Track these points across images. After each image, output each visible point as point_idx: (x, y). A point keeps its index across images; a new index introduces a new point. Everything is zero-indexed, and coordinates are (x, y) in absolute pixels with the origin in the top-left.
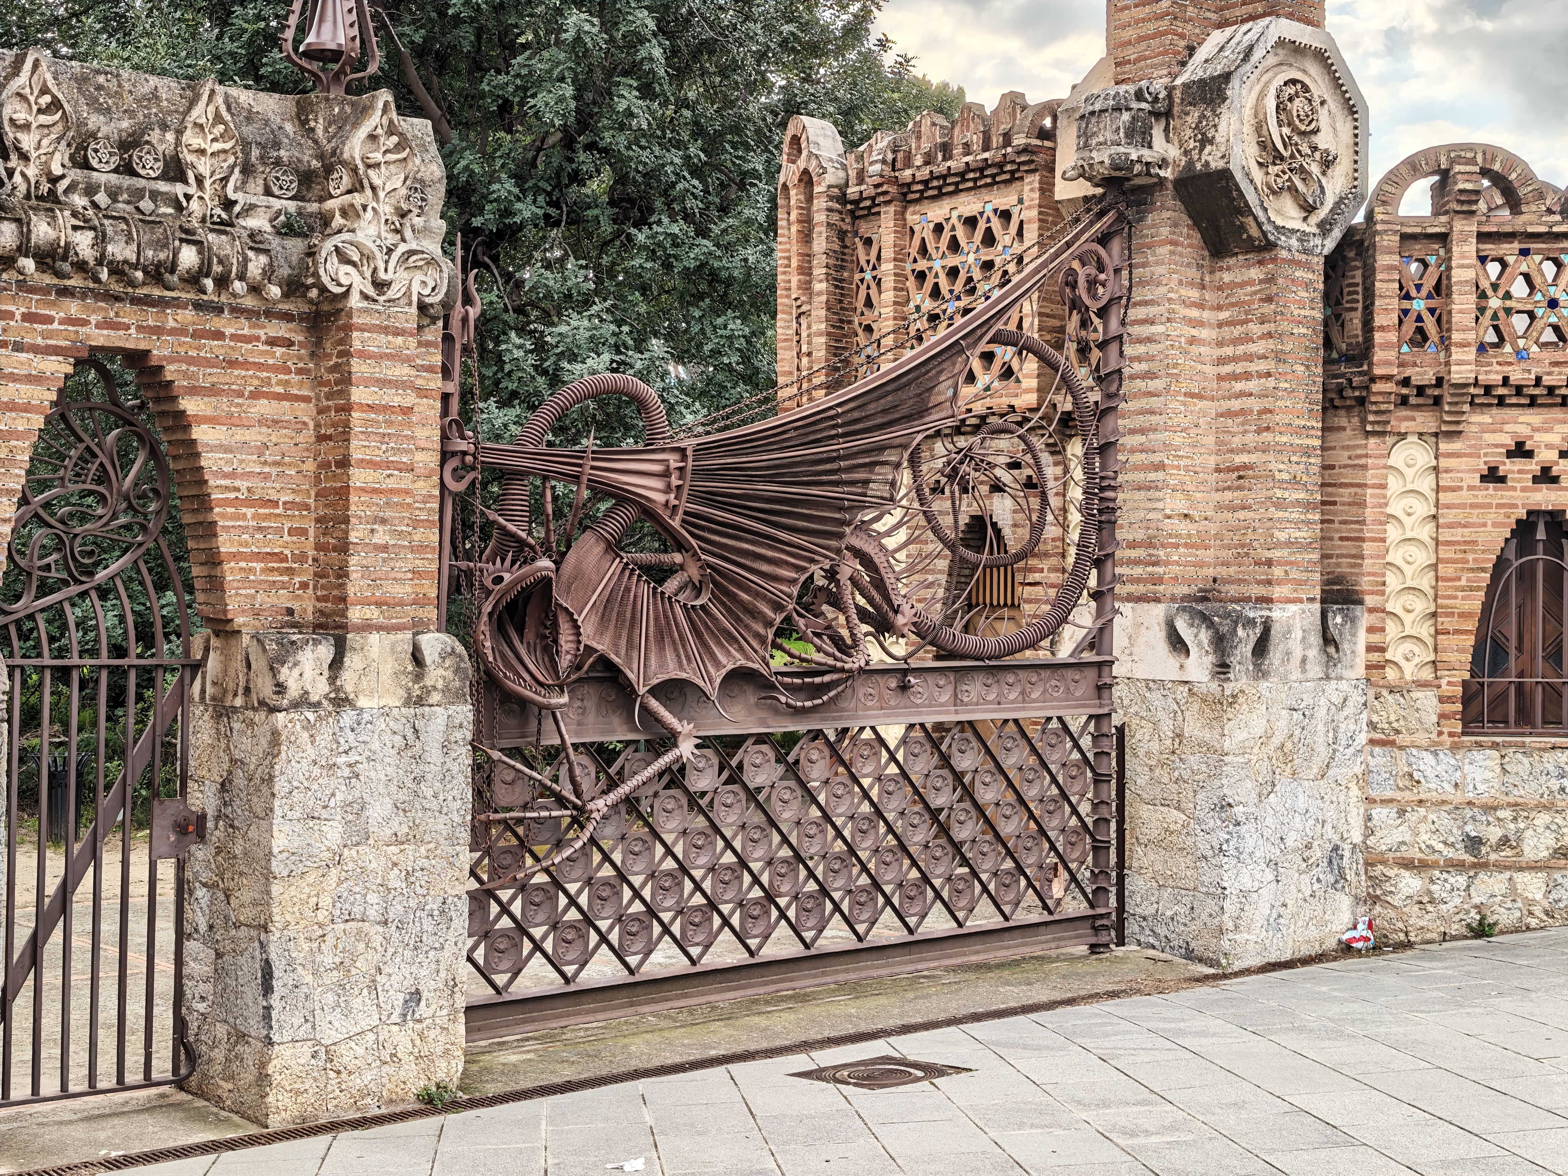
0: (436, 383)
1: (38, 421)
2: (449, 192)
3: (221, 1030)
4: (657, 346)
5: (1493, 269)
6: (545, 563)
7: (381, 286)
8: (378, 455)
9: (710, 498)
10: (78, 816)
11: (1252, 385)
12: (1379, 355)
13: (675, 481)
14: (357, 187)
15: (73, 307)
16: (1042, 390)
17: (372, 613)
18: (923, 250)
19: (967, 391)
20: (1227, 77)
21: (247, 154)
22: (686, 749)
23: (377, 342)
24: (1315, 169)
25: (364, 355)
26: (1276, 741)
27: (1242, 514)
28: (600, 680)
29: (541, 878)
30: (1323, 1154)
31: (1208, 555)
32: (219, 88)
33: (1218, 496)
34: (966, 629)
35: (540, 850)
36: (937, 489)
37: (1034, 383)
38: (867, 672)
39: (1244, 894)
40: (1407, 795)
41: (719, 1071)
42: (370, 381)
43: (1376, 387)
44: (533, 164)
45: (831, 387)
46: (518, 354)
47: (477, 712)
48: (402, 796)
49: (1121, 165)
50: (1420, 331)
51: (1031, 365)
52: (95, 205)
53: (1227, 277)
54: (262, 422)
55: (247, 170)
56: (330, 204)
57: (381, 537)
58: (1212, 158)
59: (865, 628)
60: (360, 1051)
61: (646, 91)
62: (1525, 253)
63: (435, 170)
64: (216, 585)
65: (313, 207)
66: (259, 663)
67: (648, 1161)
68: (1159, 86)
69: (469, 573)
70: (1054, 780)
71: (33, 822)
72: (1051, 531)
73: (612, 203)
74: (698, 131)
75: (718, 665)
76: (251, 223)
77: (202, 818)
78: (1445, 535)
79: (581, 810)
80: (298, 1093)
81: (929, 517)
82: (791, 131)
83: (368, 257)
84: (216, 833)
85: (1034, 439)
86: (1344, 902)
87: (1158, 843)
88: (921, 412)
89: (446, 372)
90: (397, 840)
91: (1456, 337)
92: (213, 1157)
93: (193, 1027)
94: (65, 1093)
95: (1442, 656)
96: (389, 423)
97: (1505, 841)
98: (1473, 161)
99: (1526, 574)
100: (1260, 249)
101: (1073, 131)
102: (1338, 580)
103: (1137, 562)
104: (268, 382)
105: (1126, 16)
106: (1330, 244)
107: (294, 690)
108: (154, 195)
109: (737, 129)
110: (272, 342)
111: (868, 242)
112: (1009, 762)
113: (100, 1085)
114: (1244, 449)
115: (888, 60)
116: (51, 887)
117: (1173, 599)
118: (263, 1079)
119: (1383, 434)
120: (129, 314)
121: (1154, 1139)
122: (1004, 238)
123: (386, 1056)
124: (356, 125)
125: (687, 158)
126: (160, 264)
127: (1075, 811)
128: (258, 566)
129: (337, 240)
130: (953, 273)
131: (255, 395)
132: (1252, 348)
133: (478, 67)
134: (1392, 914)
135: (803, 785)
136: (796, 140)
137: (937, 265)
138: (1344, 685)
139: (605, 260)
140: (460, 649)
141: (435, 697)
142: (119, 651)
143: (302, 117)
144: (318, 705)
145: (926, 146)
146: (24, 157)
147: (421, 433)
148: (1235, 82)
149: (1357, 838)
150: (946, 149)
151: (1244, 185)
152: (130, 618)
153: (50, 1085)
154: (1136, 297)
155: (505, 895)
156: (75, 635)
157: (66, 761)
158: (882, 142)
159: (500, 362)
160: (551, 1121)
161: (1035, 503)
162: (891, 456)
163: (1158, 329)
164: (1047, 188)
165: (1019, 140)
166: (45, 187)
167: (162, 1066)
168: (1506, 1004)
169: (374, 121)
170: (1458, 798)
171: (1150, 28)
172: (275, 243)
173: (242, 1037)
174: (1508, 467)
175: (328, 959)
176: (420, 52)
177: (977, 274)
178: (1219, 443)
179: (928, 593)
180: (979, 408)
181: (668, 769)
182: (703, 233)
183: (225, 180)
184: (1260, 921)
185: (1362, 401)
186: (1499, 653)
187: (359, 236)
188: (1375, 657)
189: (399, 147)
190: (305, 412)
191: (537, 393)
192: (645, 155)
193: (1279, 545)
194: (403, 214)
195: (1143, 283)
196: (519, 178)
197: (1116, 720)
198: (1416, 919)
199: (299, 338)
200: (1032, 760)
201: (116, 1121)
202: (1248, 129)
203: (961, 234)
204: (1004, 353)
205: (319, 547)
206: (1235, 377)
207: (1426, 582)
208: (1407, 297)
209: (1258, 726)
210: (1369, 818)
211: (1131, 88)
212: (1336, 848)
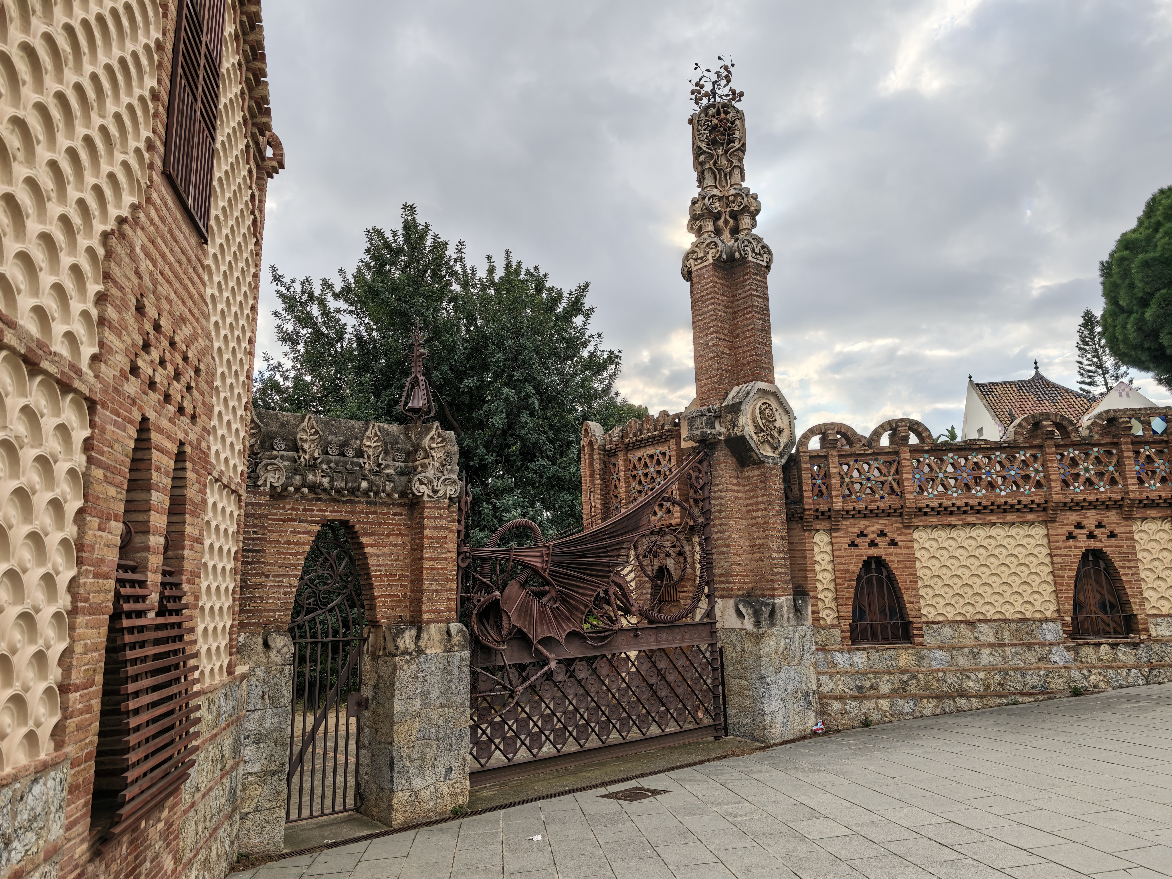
0: (455, 526)
1: (307, 548)
2: (461, 454)
3: (374, 787)
4: (538, 505)
5: (845, 467)
6: (497, 593)
7: (435, 492)
8: (435, 555)
9: (558, 564)
10: (319, 698)
11: (760, 514)
12: (806, 501)
13: (545, 559)
14: (427, 456)
15: (322, 506)
16: (682, 518)
17: (431, 616)
18: (635, 467)
19: (653, 518)
20: (740, 403)
21: (386, 446)
22: (553, 665)
23: (433, 513)
24: (776, 434)
25: (429, 518)
26: (781, 650)
27: (760, 563)
28: (518, 638)
29: (498, 719)
30: (811, 822)
31: (749, 579)
32: (377, 424)
33: (750, 556)
34: (659, 612)
35: (497, 708)
36: (645, 556)
37: (678, 515)
38: (622, 630)
39: (773, 713)
40: (832, 670)
41: (570, 796)
42: (430, 528)
43: (807, 513)
44: (492, 442)
45: (603, 519)
46: (486, 511)
47: (472, 653)
48: (443, 688)
49: (704, 435)
50: (820, 491)
51: (677, 508)
52: (330, 468)
53: (747, 474)
54: (391, 545)
55: (386, 453)
56: (417, 463)
57: (435, 586)
58: (738, 432)
59: (620, 613)
60: (428, 793)
61: (532, 414)
62: (856, 461)
63: (455, 449)
64: (373, 607)
65: (411, 464)
66: (389, 638)
67: (543, 836)
68: (716, 407)
69: (468, 598)
70: (697, 671)
71: (301, 702)
72: (689, 571)
73: (520, 454)
74: (551, 427)
75: (564, 630)
76: (388, 471)
77: (367, 700)
78: (838, 568)
79: (513, 691)
80: (404, 812)
81: (642, 568)
82: (585, 426)
83: (430, 481)
84: (372, 706)
85: (679, 536)
86: (812, 714)
87: (738, 694)
88: (636, 529)
89: (459, 522)
90: (442, 706)
91: (834, 493)
92: (369, 841)
93: (363, 785)
94: (311, 816)
95: (841, 614)
96: (438, 543)
97: (872, 687)
98: (833, 429)
99: (869, 581)
100: (758, 464)
101: (686, 423)
102: (799, 586)
103: (722, 583)
104: (393, 529)
105: (702, 383)
106: (784, 461)
107: (402, 646)
108: (352, 463)
109: (565, 426)
110: (395, 515)
111: (614, 465)
112: (679, 664)
113: (326, 812)
114: (759, 538)
115: (619, 400)
116: (309, 728)
117: (737, 596)
118: (390, 807)
119: (810, 530)
120: (342, 508)
121: (743, 818)
122: (664, 462)
123: (438, 795)
124: (427, 434)
125: (547, 437)
126: (353, 488)
127: (705, 683)
128: (389, 600)
129: (419, 476)
130: (646, 475)
131: (388, 535)
132: (759, 500)
133: (471, 409)
134: (831, 718)
135: (599, 677)
136: (586, 430)
137: (640, 472)
138: (804, 627)
139: (518, 475)
140: (465, 629)
141: (456, 648)
142: (336, 633)
143: (407, 433)
144: (411, 653)
145: (633, 430)
146: (305, 452)
147: (450, 546)
148: (744, 405)
149: (815, 688)
150: (641, 431)
151: (750, 441)
152: (340, 619)
153: (305, 813)
154: (715, 481)
155: (484, 726)
156: (320, 627)
157: (315, 677)
158: (618, 429)
159: (480, 515)
160: (504, 820)
161: (682, 560)
162: (626, 545)
163: (723, 494)
164: (678, 444)
165: (667, 427)
166: (312, 462)
167: (350, 802)
168: (879, 754)
169: (433, 433)
170: (852, 670)
171: (712, 387)
172: (396, 478)
173: (382, 789)
174: (858, 541)
175: (416, 756)
176: (450, 404)
177: (655, 476)
178: (749, 536)
179: (644, 597)
180: (659, 525)
181: (546, 673)
182: (554, 463)
183: (378, 456)
184: (780, 723)
185: (801, 518)
186: (862, 611)
187: (428, 474)
188: (816, 616)
189: (442, 442)
190: (407, 540)
191: (494, 525)
192: (532, 437)
193: (775, 574)
194: (443, 466)
195: (716, 477)
196: (487, 447)
197: (719, 645)
198: (841, 720)
199: (404, 512)
200: (688, 663)
201: (332, 827)
202: (750, 421)
203: (648, 461)
204: (667, 504)
205: (411, 591)
206: (754, 511)
207: (832, 586)
208: (814, 479)
209: (773, 644)
210: (819, 680)
211: (706, 408)
212: (807, 693)
